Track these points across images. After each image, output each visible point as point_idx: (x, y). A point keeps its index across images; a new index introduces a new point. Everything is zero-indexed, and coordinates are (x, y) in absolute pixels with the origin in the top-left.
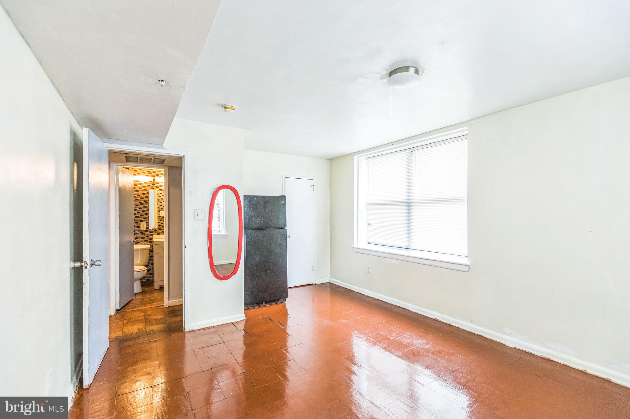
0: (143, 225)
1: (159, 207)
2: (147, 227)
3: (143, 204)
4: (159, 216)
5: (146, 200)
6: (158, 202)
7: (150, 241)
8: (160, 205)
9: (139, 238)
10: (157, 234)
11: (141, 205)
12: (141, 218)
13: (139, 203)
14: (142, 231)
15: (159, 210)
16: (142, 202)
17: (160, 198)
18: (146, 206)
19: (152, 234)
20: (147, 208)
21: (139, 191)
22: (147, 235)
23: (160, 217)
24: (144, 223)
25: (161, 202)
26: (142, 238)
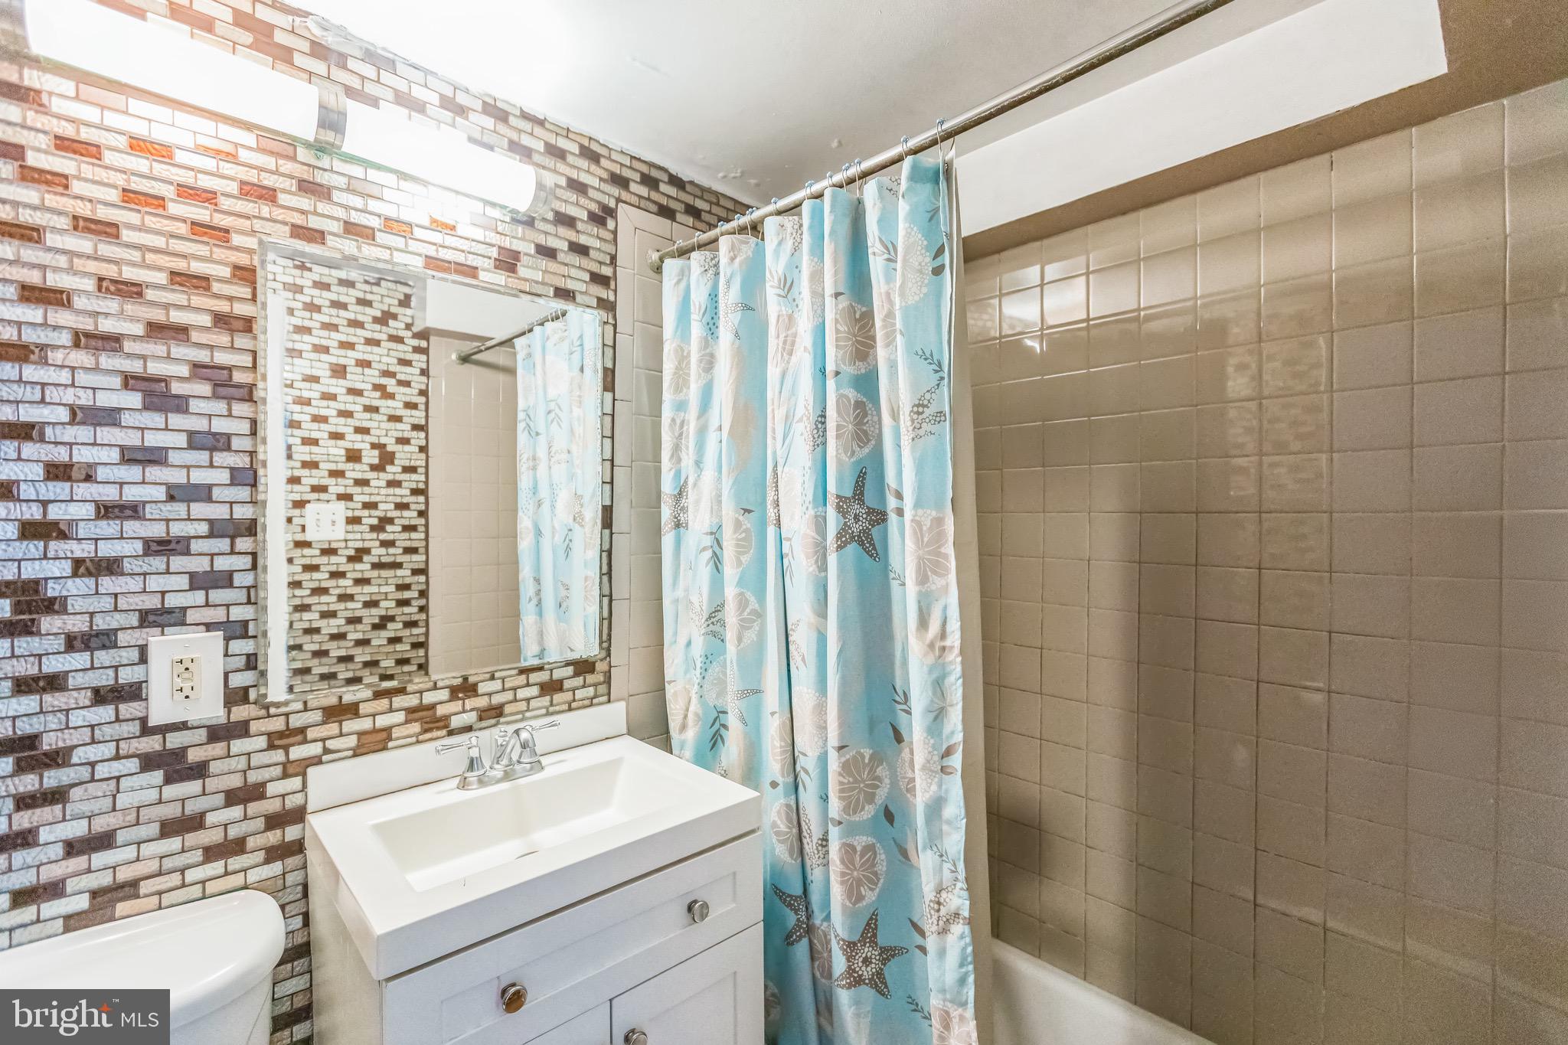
0: (185, 667)
1: (297, 473)
2: (238, 680)
3: (180, 405)
4: (299, 537)
5: (222, 358)
6: (291, 440)
7: (273, 837)
8: (305, 465)
9: (121, 837)
10: (356, 753)
11: (156, 419)
12: (155, 583)
13: (129, 381)
14: (174, 740)
15: (297, 497)
16: (164, 380)
17: (303, 415)
18: (220, 426)
19: (297, 752)
20: (242, 461)
21: (126, 235)
22: (236, 781)
23: (307, 544)
24: (201, 635)
25: (315, 442)
26: (169, 829)
